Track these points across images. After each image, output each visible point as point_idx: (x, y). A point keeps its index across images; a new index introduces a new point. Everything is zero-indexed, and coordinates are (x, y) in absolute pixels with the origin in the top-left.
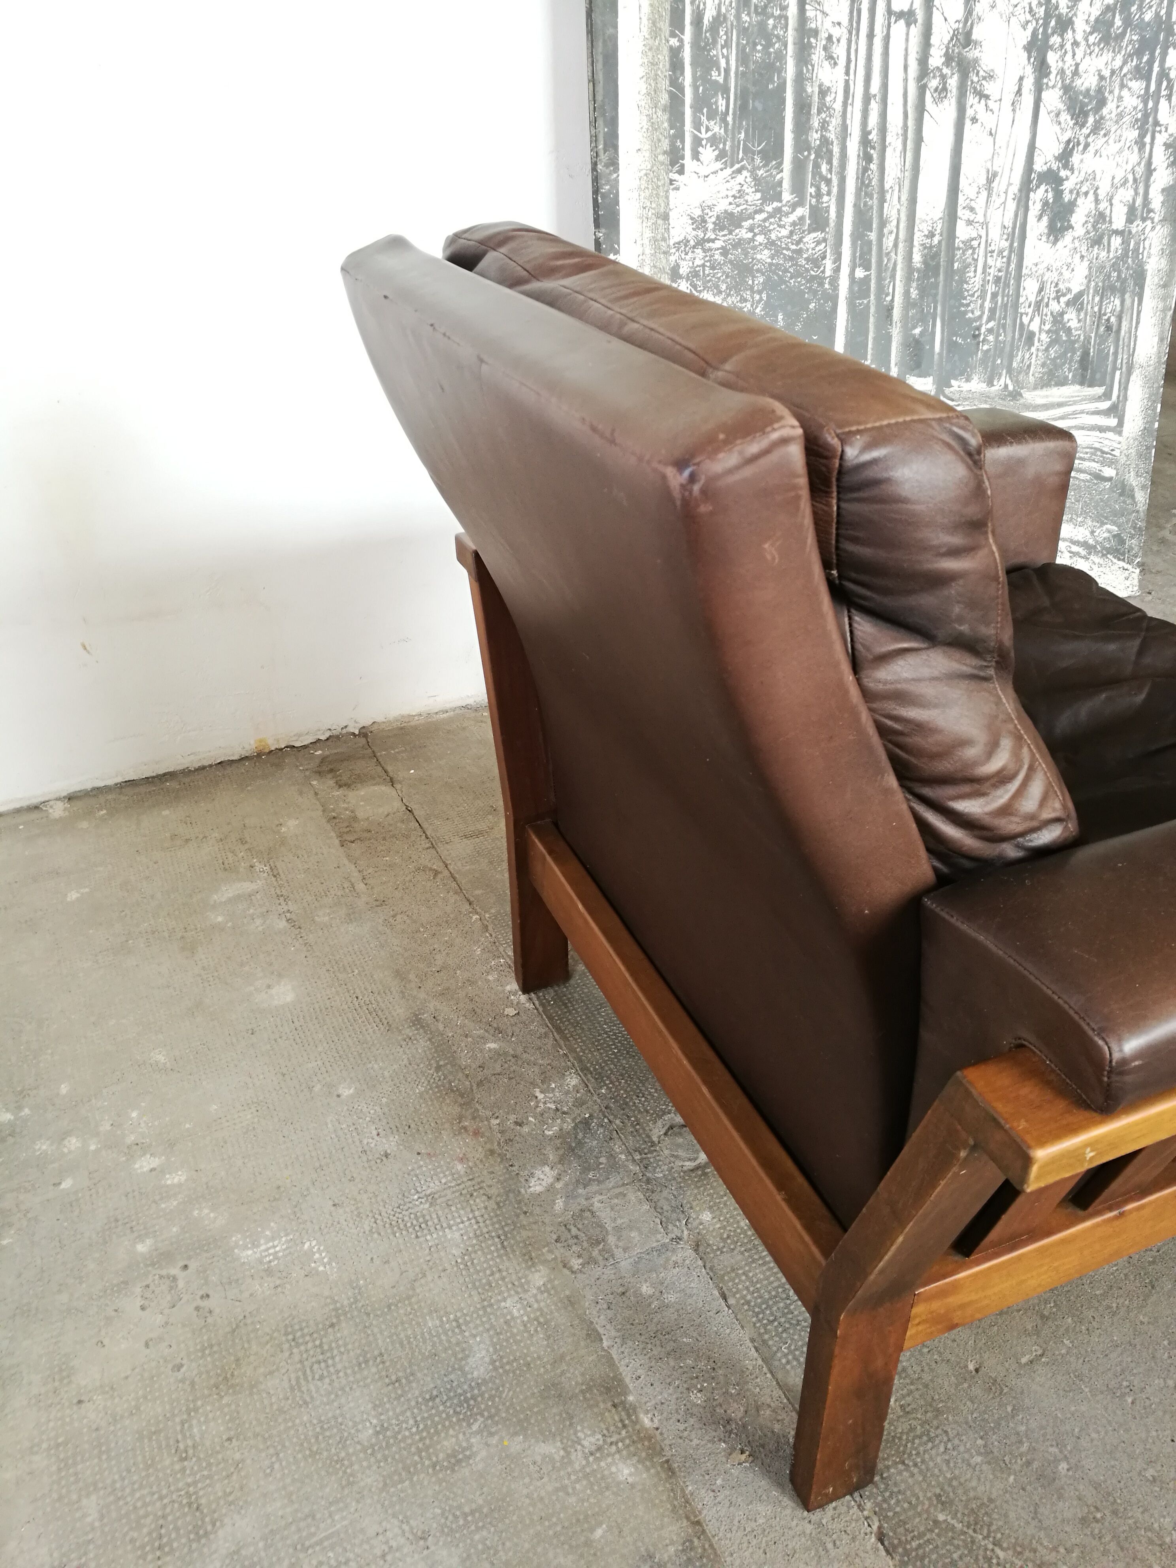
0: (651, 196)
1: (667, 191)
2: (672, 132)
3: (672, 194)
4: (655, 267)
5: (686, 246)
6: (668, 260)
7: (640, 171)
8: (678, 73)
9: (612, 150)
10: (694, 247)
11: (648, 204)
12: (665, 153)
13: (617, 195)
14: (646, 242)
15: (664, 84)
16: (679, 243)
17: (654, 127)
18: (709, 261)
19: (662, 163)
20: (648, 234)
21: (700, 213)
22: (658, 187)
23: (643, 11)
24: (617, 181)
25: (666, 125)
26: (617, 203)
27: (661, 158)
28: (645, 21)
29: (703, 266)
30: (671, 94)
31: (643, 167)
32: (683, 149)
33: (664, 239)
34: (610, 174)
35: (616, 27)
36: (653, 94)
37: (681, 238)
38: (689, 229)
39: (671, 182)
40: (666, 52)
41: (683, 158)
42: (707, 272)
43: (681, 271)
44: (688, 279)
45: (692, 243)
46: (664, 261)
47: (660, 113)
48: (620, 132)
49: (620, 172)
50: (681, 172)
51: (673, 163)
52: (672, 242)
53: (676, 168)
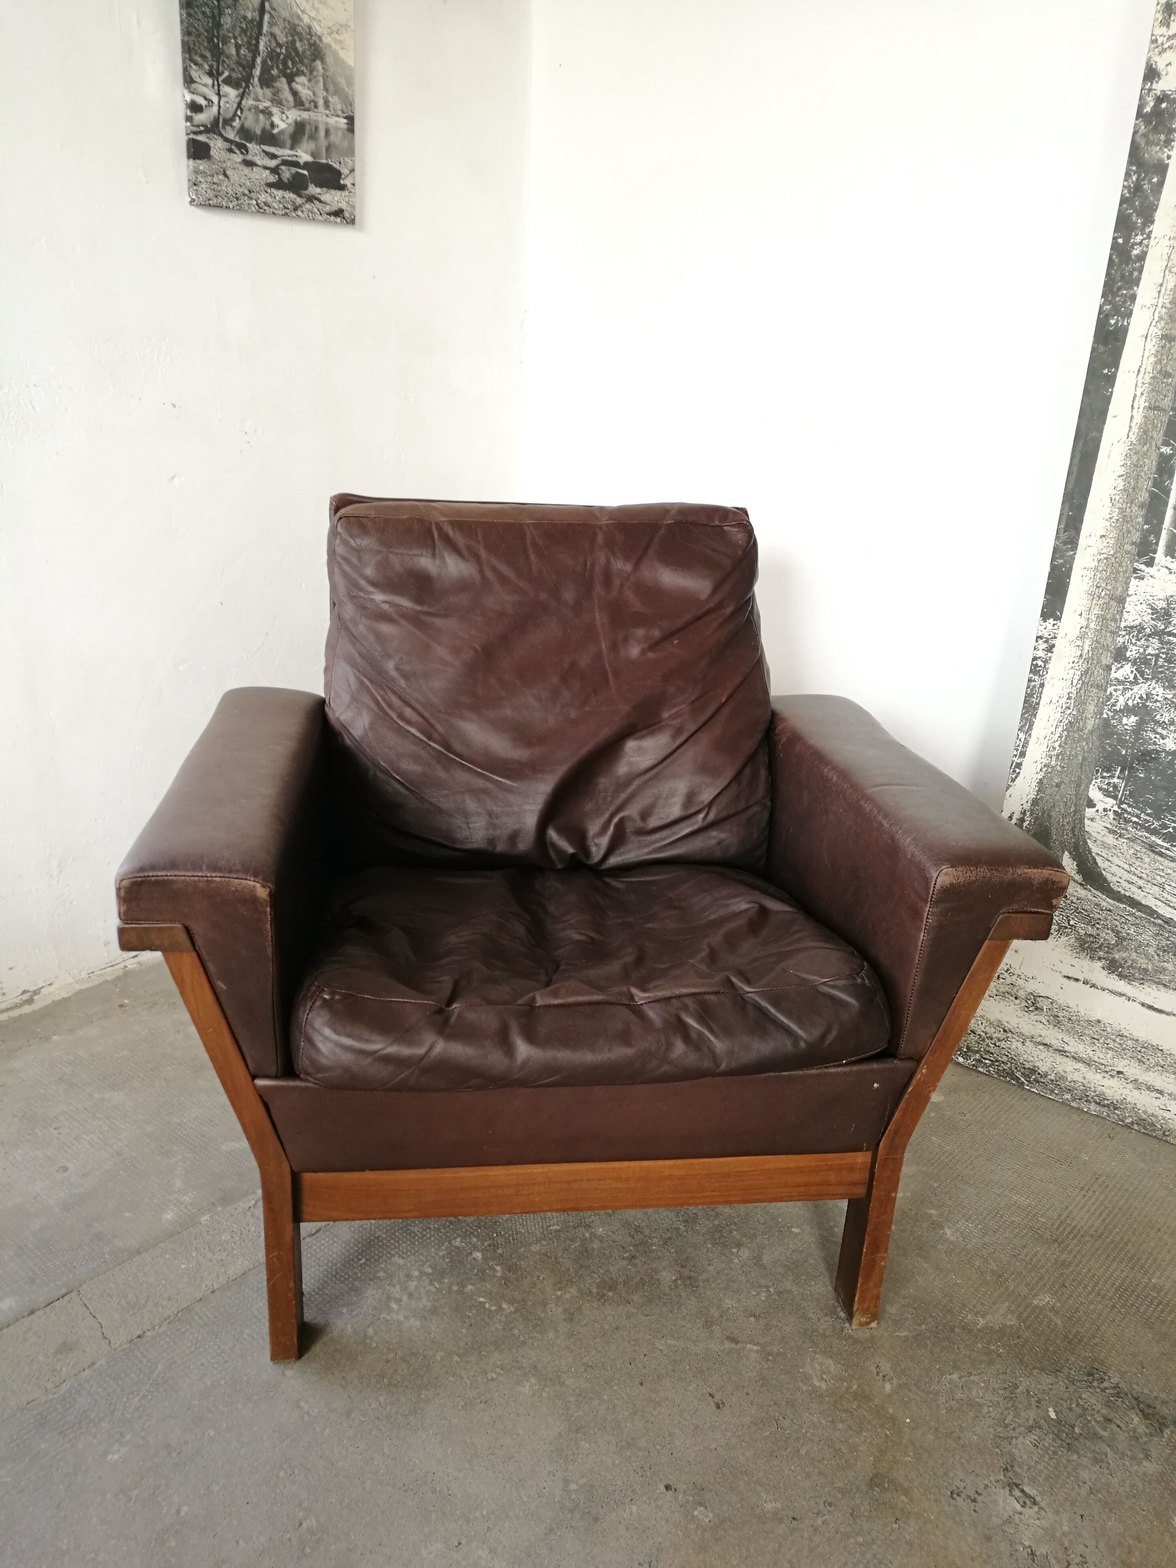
0: (1108, 578)
1: (1129, 578)
2: (1146, 527)
3: (1134, 582)
4: (1097, 642)
5: (1139, 632)
6: (1114, 640)
7: (1101, 554)
8: (1166, 477)
9: (1073, 532)
10: (1149, 636)
11: (1104, 585)
12: (1133, 543)
13: (1070, 569)
14: (1094, 618)
15: (1146, 485)
16: (1131, 627)
17: (1125, 519)
18: (1167, 654)
19: (1128, 552)
20: (1096, 611)
21: (1164, 605)
22: (1118, 572)
23: (1135, 421)
24: (1072, 558)
25: (1140, 519)
26: (1069, 576)
27: (1128, 547)
28: (1135, 429)
29: (1157, 656)
30: (1153, 495)
31: (1105, 551)
32: (1157, 544)
33: (1115, 621)
34: (1067, 550)
35: (1101, 431)
36: (1130, 493)
37: (1137, 623)
38: (1147, 618)
39: (1135, 570)
40: (1154, 457)
41: (1155, 552)
42: (1160, 663)
43: (1128, 654)
44: (1134, 663)
45: (1148, 631)
46: (1110, 640)
47: (1135, 508)
48: (1085, 518)
49: (1078, 551)
50: (1150, 563)
51: (1140, 555)
52: (1123, 625)
53: (1144, 559)
